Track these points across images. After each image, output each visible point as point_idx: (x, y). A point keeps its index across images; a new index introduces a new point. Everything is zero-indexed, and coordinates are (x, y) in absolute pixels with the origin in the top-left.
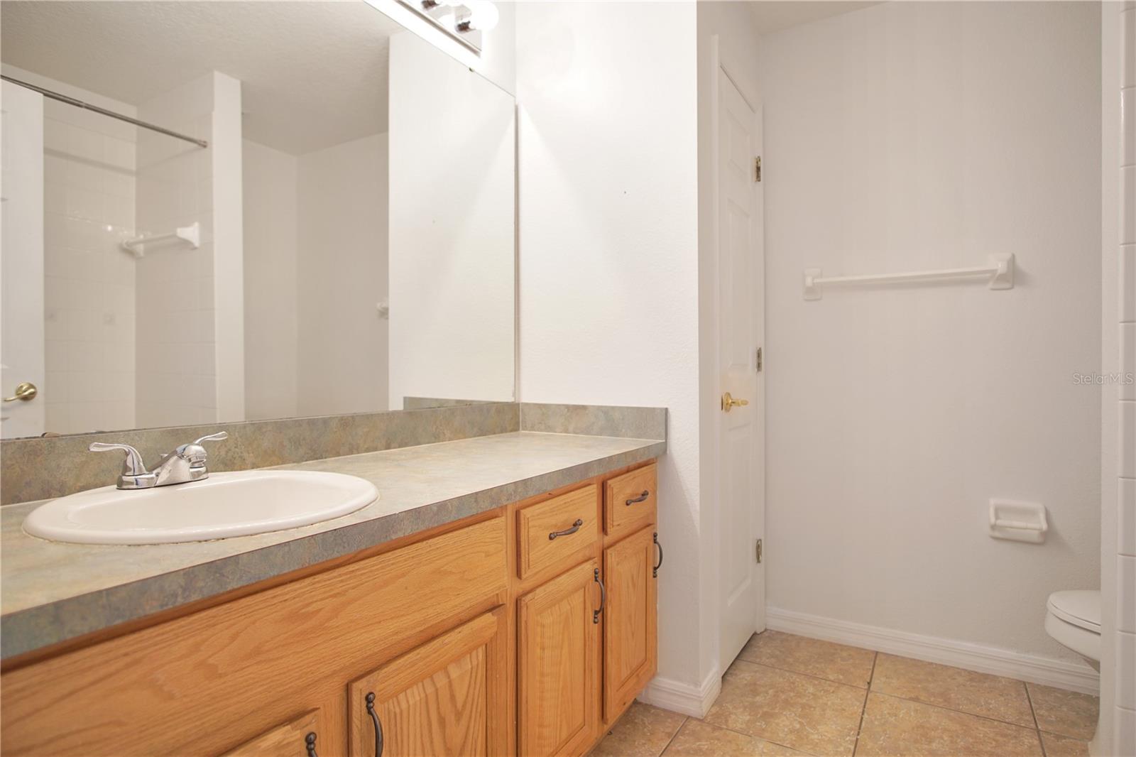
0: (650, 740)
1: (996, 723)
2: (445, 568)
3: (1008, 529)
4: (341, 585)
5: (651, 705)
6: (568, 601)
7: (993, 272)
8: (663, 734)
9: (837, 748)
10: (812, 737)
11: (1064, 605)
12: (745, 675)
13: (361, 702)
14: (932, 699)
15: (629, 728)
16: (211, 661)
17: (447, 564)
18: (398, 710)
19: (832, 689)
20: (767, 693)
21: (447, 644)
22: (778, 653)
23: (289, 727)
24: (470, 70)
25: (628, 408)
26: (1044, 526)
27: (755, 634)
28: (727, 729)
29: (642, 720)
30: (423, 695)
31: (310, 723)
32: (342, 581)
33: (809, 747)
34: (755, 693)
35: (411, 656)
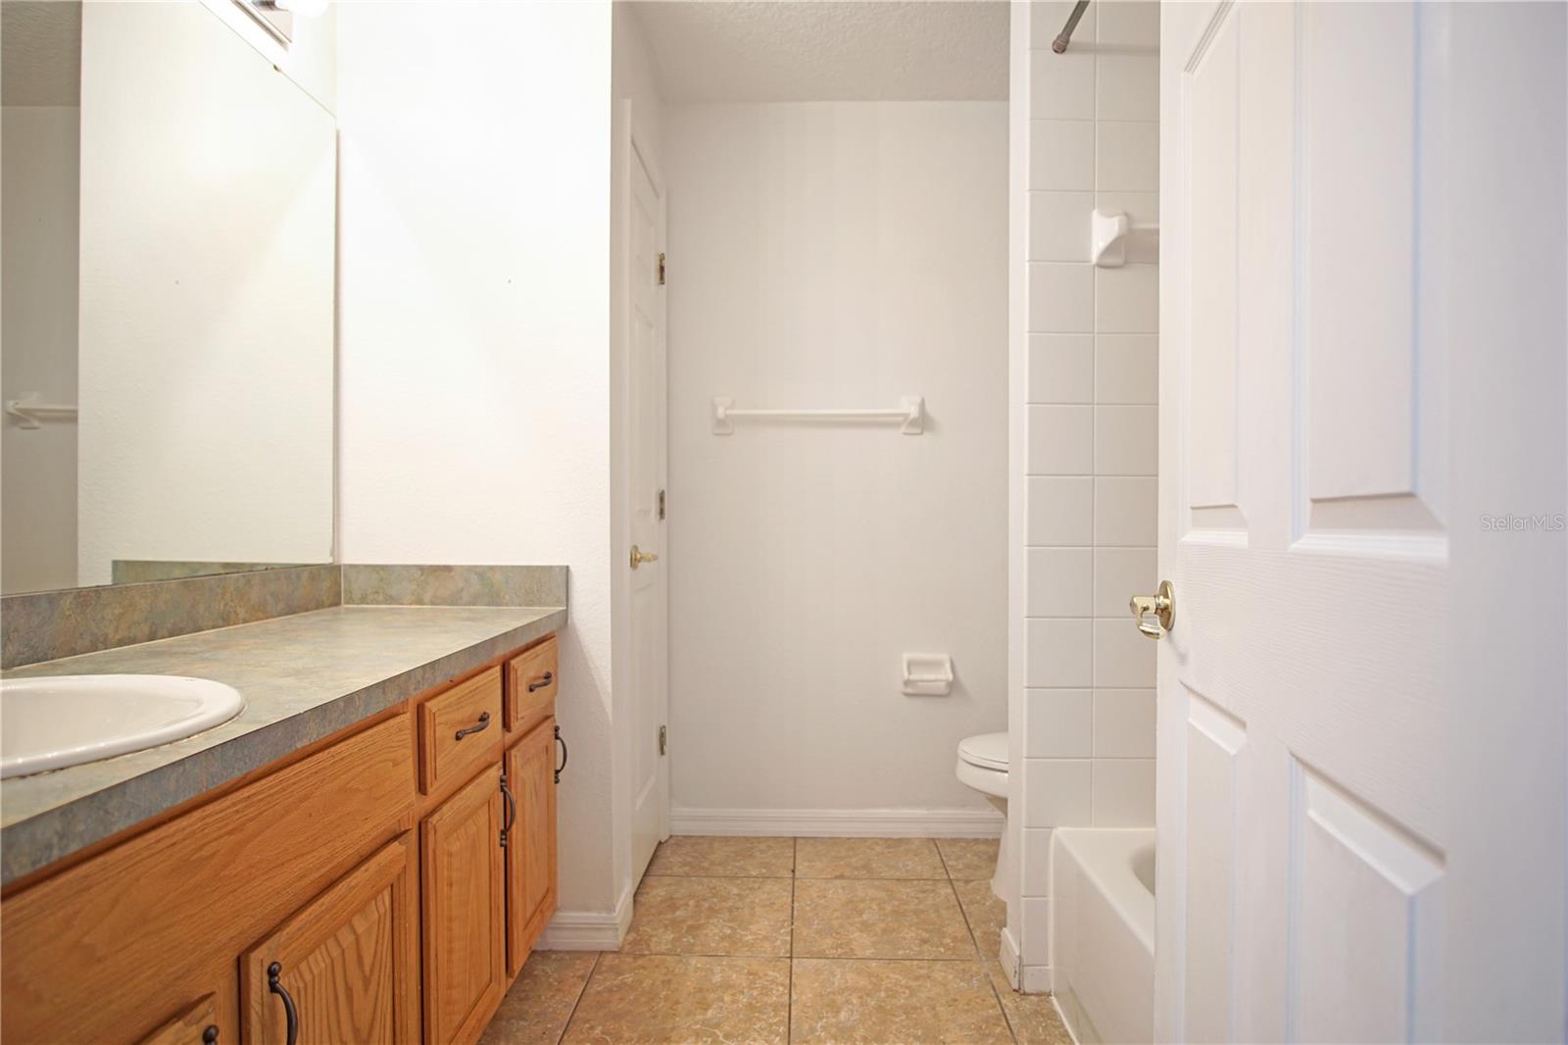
0: (559, 990)
1: (915, 882)
2: (350, 785)
3: (920, 684)
4: (238, 816)
5: (550, 951)
6: (474, 821)
7: (906, 416)
8: (575, 979)
9: (774, 942)
10: (746, 939)
11: (975, 749)
12: (657, 892)
13: (262, 979)
14: (856, 873)
15: (528, 984)
16: (87, 940)
17: (353, 779)
18: (301, 985)
19: (756, 886)
20: (687, 905)
21: (354, 887)
22: (689, 859)
23: (180, 1024)
24: (275, 68)
25: (513, 567)
26: (950, 677)
27: (660, 843)
28: (651, 954)
29: (543, 970)
30: (328, 961)
31: (207, 1013)
32: (237, 812)
33: (745, 949)
34: (674, 908)
35: (315, 909)
